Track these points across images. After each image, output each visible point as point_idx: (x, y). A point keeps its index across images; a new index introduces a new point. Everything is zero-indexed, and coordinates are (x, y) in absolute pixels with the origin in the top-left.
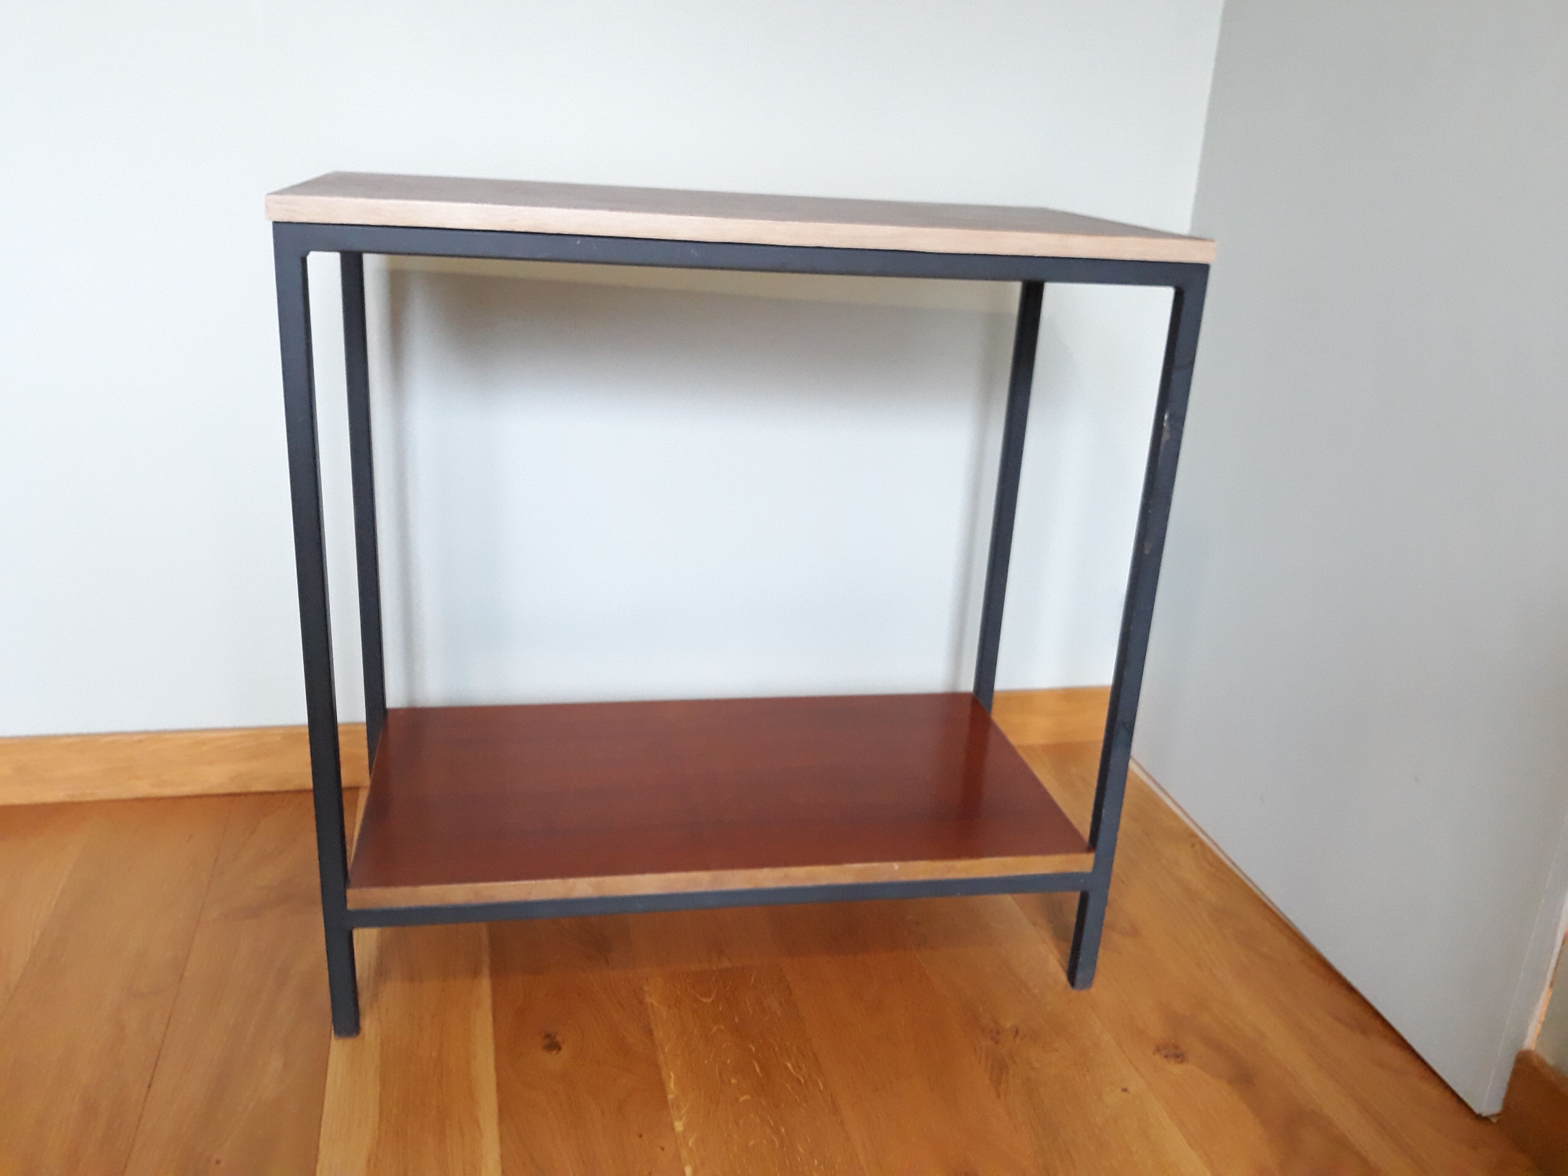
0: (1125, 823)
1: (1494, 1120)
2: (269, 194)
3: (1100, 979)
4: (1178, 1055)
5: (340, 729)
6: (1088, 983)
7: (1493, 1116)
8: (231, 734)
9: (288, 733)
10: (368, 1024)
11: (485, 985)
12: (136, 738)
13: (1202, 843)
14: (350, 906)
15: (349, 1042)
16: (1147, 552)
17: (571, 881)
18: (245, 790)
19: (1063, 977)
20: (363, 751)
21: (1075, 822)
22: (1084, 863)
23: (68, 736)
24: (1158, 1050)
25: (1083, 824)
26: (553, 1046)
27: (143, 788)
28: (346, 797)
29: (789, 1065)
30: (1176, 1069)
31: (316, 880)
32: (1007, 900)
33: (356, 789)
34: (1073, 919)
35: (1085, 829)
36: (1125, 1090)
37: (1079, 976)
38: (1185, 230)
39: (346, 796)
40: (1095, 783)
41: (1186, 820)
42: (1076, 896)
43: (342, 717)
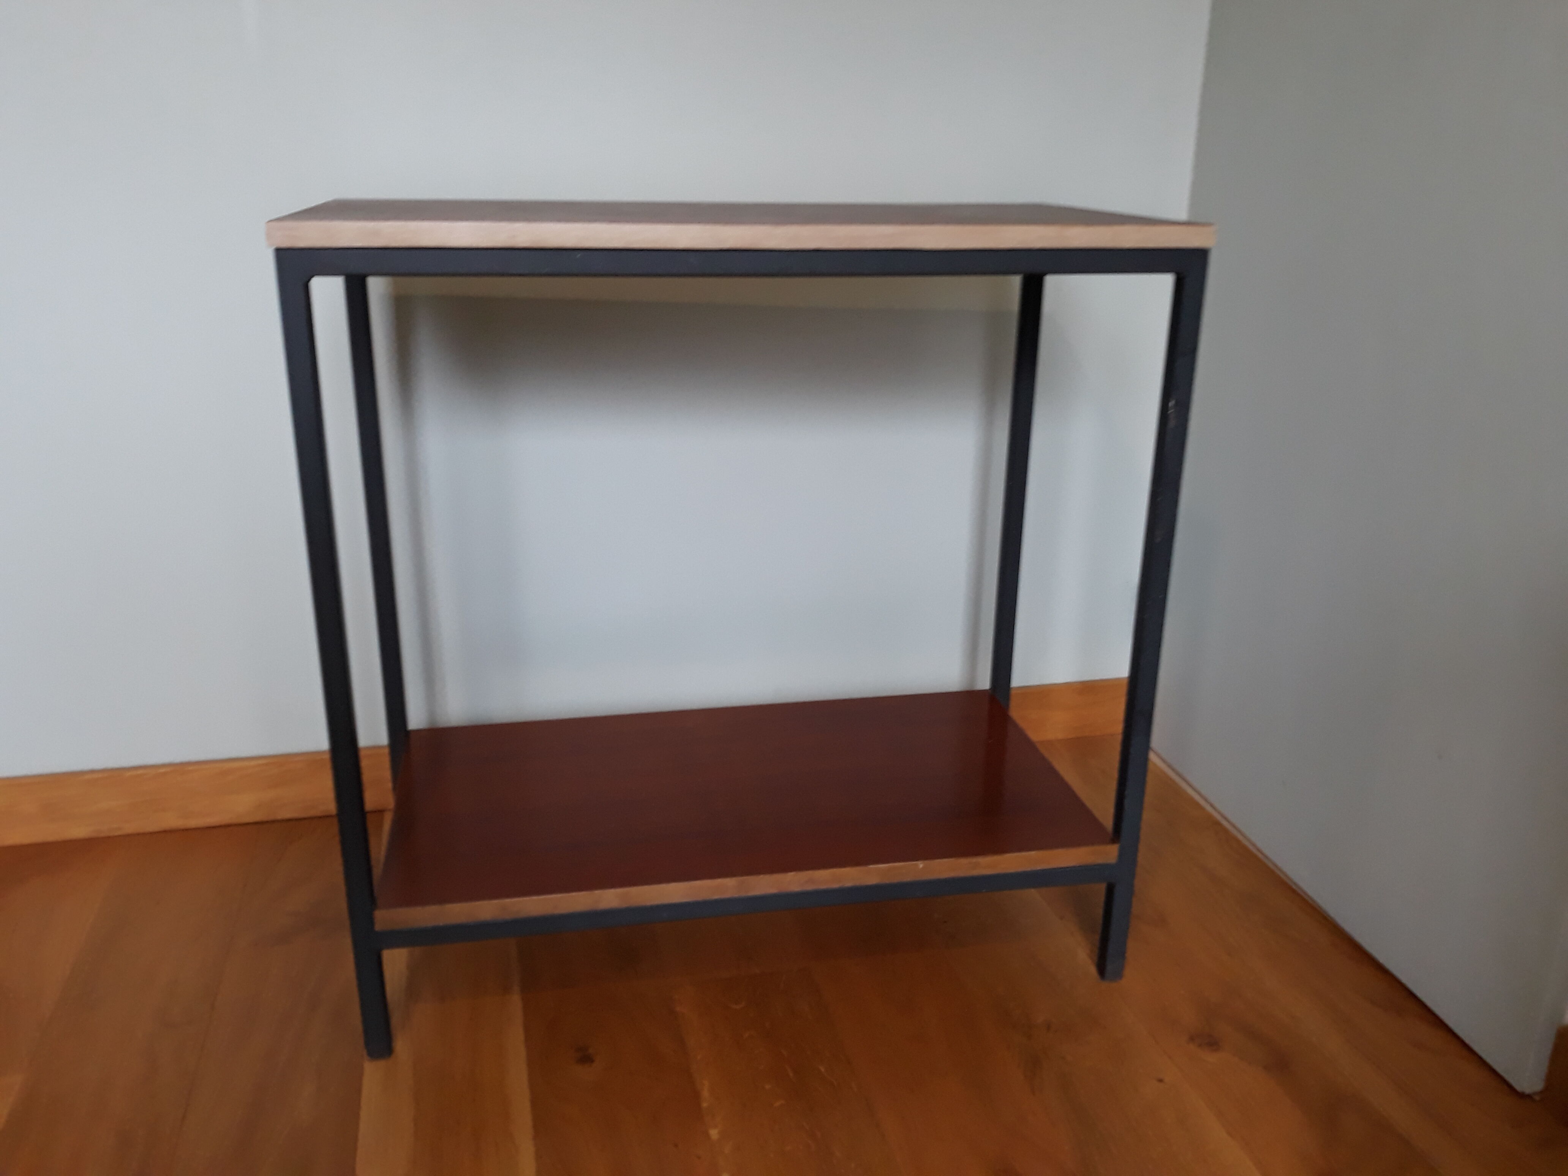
0: (1147, 815)
1: (1537, 1098)
2: (271, 221)
3: (1128, 971)
4: (1212, 1043)
5: (362, 754)
6: (1118, 975)
7: (1536, 1093)
8: (253, 763)
9: (309, 758)
10: (401, 1045)
11: (515, 1002)
12: (162, 770)
13: (1226, 831)
14: (378, 927)
15: (381, 1064)
16: (1158, 540)
17: (597, 892)
18: (271, 818)
19: (1093, 970)
20: (386, 773)
21: (1097, 814)
22: (1109, 854)
23: (92, 772)
24: (1192, 1039)
25: (1105, 814)
26: (586, 1059)
27: (171, 820)
28: (371, 821)
29: (823, 1070)
30: (1211, 1058)
31: (342, 904)
32: (1033, 894)
33: (380, 812)
34: (1100, 911)
35: (1107, 821)
36: (1161, 1081)
37: (1109, 967)
38: (1183, 216)
39: (370, 819)
40: (1115, 774)
41: (1209, 808)
42: (1102, 888)
43: (363, 740)
